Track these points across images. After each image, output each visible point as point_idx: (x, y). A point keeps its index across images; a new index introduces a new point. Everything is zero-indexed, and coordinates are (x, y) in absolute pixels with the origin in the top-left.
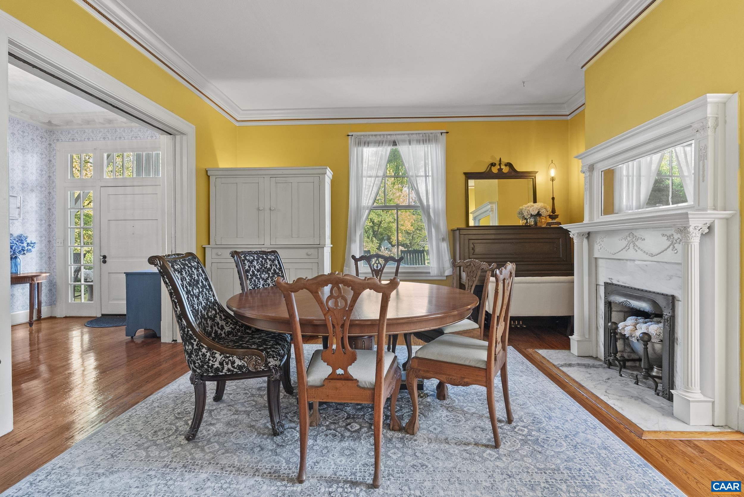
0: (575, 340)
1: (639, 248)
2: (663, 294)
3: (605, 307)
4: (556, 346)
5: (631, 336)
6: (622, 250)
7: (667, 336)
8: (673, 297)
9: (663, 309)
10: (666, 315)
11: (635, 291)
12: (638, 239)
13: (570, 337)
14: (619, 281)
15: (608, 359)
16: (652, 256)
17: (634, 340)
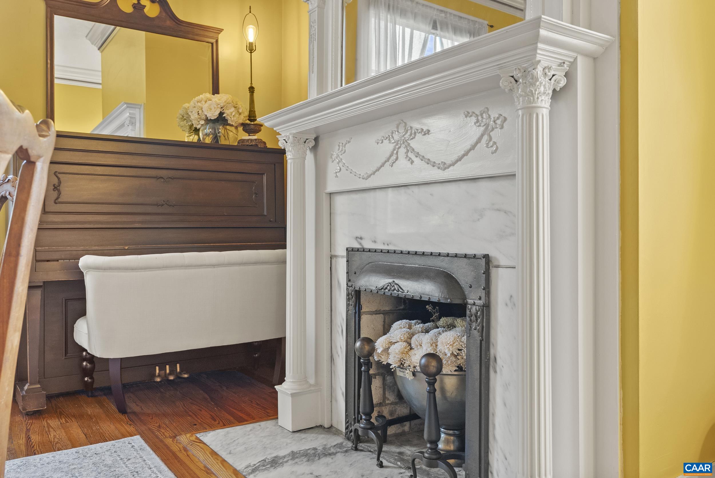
0: (287, 394)
1: (417, 155)
2: (465, 256)
3: (348, 305)
4: (249, 415)
5: (402, 366)
6: (383, 165)
7: (475, 354)
8: (486, 257)
9: (467, 290)
10: (474, 304)
11: (410, 256)
12: (415, 133)
13: (276, 387)
14: (375, 242)
15: (353, 428)
16: (445, 169)
17: (408, 375)
